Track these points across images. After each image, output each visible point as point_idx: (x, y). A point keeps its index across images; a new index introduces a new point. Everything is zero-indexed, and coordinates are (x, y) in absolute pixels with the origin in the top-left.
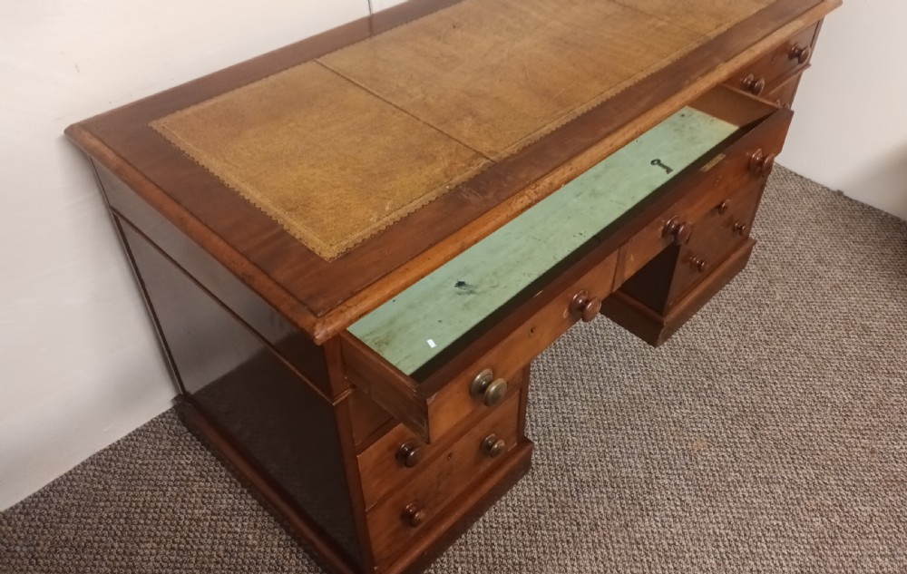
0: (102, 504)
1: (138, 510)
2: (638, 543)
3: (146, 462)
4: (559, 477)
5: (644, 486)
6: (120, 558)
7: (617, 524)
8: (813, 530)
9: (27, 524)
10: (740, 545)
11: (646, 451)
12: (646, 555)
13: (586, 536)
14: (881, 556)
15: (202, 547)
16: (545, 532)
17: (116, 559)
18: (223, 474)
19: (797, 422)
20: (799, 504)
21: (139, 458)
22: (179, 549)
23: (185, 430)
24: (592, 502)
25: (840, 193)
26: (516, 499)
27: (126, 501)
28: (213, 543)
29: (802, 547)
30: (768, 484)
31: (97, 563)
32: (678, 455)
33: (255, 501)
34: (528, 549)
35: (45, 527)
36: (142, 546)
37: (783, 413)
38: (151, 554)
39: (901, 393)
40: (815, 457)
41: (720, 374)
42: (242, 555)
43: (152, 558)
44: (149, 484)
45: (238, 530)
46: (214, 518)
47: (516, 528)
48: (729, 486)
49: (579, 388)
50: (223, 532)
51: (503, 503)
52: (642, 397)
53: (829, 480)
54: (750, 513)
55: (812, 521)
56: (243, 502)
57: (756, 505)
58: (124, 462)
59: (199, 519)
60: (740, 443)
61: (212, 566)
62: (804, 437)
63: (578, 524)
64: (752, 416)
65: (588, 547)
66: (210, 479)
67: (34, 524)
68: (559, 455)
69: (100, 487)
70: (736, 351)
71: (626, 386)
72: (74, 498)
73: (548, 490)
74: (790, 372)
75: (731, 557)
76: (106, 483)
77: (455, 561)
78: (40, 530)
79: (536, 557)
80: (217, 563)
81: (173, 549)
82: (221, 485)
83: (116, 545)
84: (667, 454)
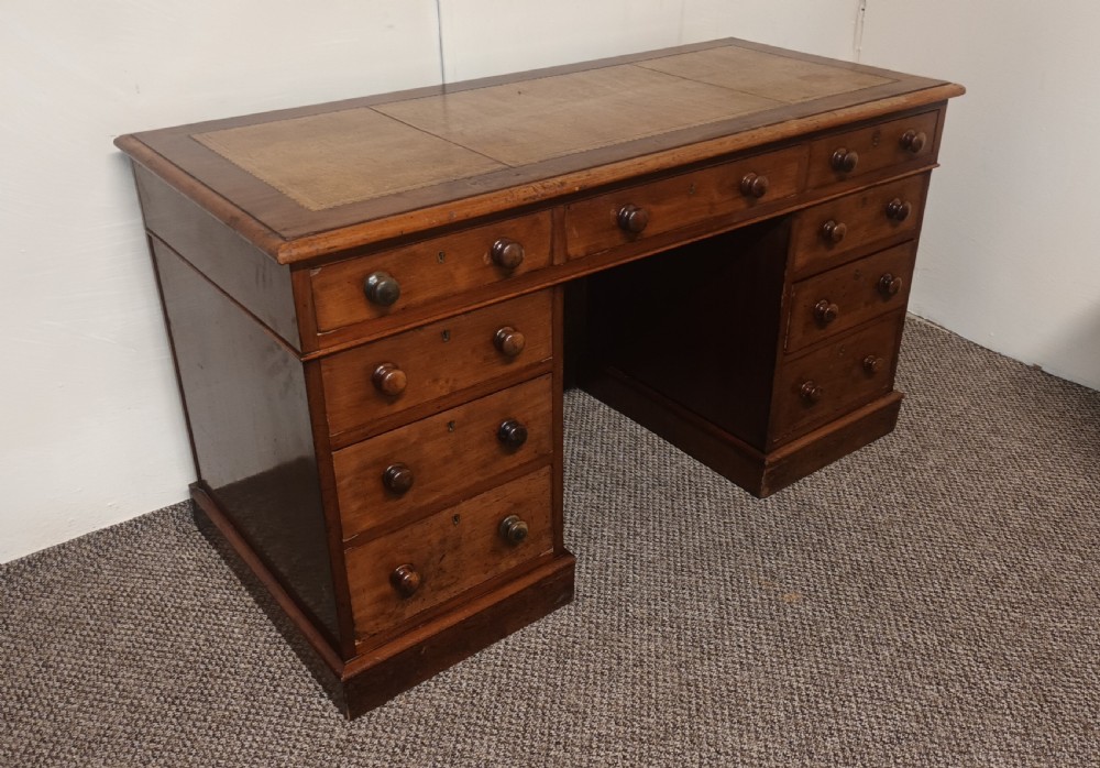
0: (89, 585)
1: (125, 594)
2: (689, 684)
3: (146, 553)
4: (608, 611)
5: (712, 630)
6: (92, 634)
7: (668, 663)
8: (922, 697)
9: (7, 592)
10: (821, 701)
11: (723, 597)
12: (697, 697)
13: (627, 671)
14: (1011, 733)
15: (182, 634)
16: (577, 662)
17: (89, 635)
18: (224, 571)
19: (926, 587)
20: (910, 669)
21: (139, 548)
22: (157, 633)
23: (195, 528)
24: (641, 639)
25: (1037, 368)
26: (550, 626)
27: (115, 585)
28: (195, 632)
29: (904, 712)
30: (873, 644)
31: (67, 636)
32: (763, 604)
33: (252, 599)
34: (552, 676)
35: (24, 599)
36: (119, 625)
37: (909, 576)
38: (126, 635)
39: (1076, 571)
40: (944, 624)
41: (836, 530)
42: (222, 646)
43: (126, 638)
44: (143, 573)
45: (225, 623)
46: (203, 609)
47: (542, 654)
48: (821, 641)
49: (654, 529)
50: (208, 623)
51: (534, 629)
52: (731, 544)
53: (956, 649)
54: (842, 671)
55: (924, 688)
56: (238, 598)
57: (853, 664)
58: (123, 549)
59: (186, 609)
60: (846, 600)
61: (187, 652)
62: (933, 602)
63: (619, 658)
64: (868, 575)
65: (626, 682)
66: (209, 575)
67: (14, 593)
68: (613, 589)
69: (92, 570)
70: (862, 509)
71: (713, 532)
72: (62, 576)
73: (591, 622)
74: (929, 536)
75: (806, 712)
76: (99, 567)
77: (462, 677)
78: (19, 601)
79: (559, 683)
80: (194, 650)
81: (150, 632)
82: (219, 581)
83: (92, 622)
84: (749, 602)
